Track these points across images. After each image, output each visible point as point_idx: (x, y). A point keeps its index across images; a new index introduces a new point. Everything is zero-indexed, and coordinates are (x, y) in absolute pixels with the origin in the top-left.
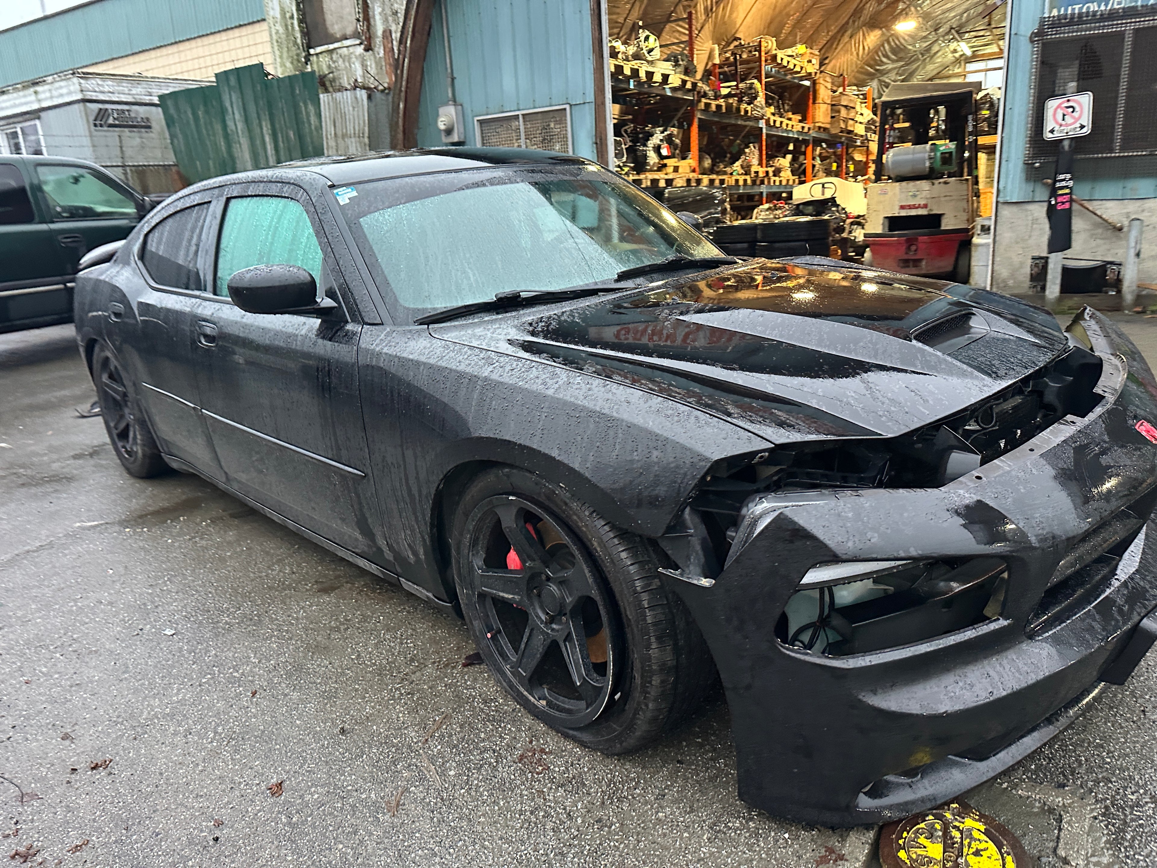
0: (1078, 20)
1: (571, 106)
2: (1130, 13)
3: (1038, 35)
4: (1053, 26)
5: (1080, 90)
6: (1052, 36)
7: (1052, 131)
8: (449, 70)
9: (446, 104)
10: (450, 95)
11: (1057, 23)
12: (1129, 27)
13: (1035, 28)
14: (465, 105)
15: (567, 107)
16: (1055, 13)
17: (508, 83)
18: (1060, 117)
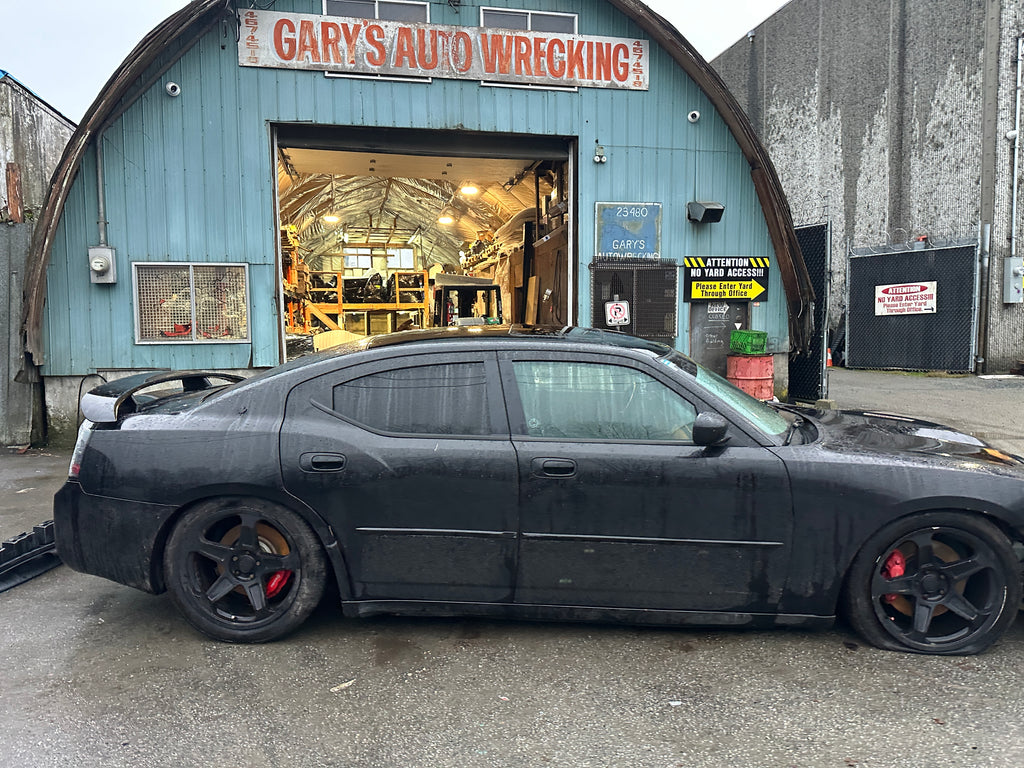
0: (611, 260)
1: (250, 265)
2: (635, 261)
3: (592, 266)
4: (600, 261)
5: (620, 300)
6: (600, 266)
7: (611, 321)
8: (102, 215)
9: (98, 245)
10: (102, 238)
11: (602, 260)
12: (635, 268)
13: (591, 261)
14: (119, 250)
15: (247, 265)
16: (600, 255)
17: (177, 236)
18: (613, 313)
